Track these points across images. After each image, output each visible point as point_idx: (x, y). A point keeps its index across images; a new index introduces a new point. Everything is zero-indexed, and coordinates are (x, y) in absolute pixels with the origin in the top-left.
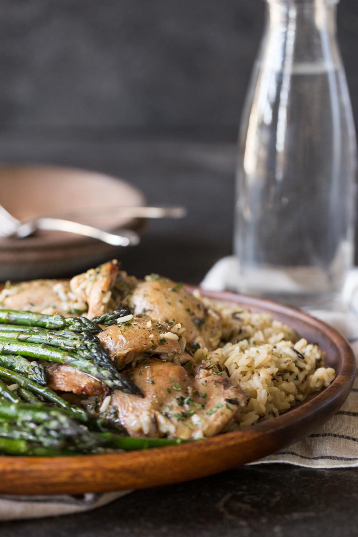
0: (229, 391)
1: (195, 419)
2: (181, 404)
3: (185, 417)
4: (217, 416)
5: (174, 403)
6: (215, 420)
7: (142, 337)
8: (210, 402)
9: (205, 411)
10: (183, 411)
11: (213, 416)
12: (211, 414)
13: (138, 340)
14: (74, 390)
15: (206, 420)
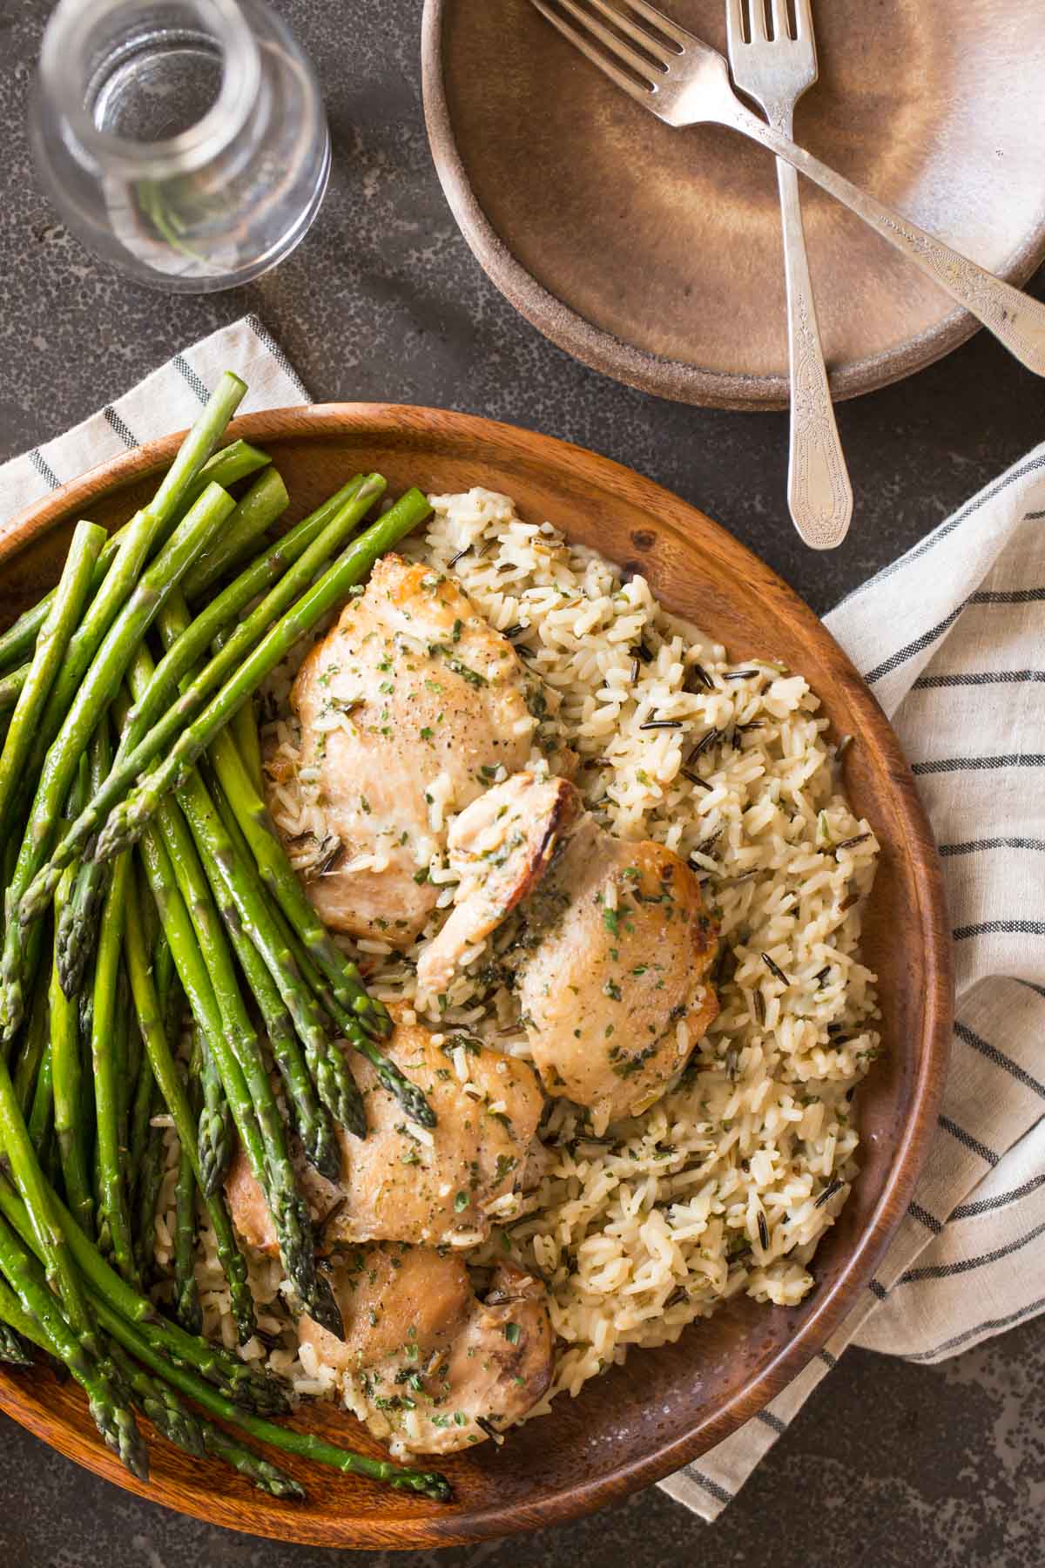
0: (502, 1389)
1: (410, 1419)
2: (402, 1379)
3: (396, 1404)
4: (445, 1437)
5: (390, 1373)
6: (439, 1443)
7: (408, 1227)
8: (453, 1399)
9: (435, 1411)
10: (399, 1394)
11: (441, 1431)
12: (440, 1425)
13: (397, 1228)
14: (250, 1240)
15: (424, 1432)
